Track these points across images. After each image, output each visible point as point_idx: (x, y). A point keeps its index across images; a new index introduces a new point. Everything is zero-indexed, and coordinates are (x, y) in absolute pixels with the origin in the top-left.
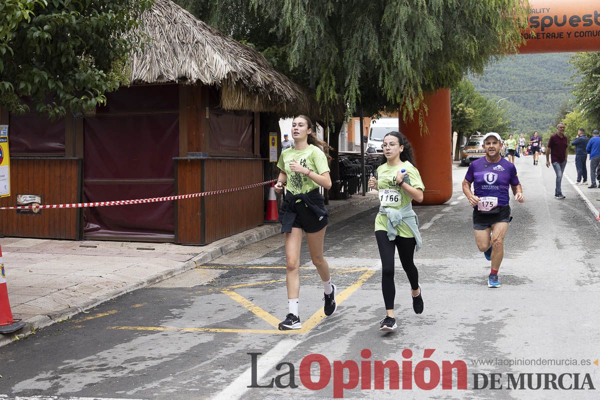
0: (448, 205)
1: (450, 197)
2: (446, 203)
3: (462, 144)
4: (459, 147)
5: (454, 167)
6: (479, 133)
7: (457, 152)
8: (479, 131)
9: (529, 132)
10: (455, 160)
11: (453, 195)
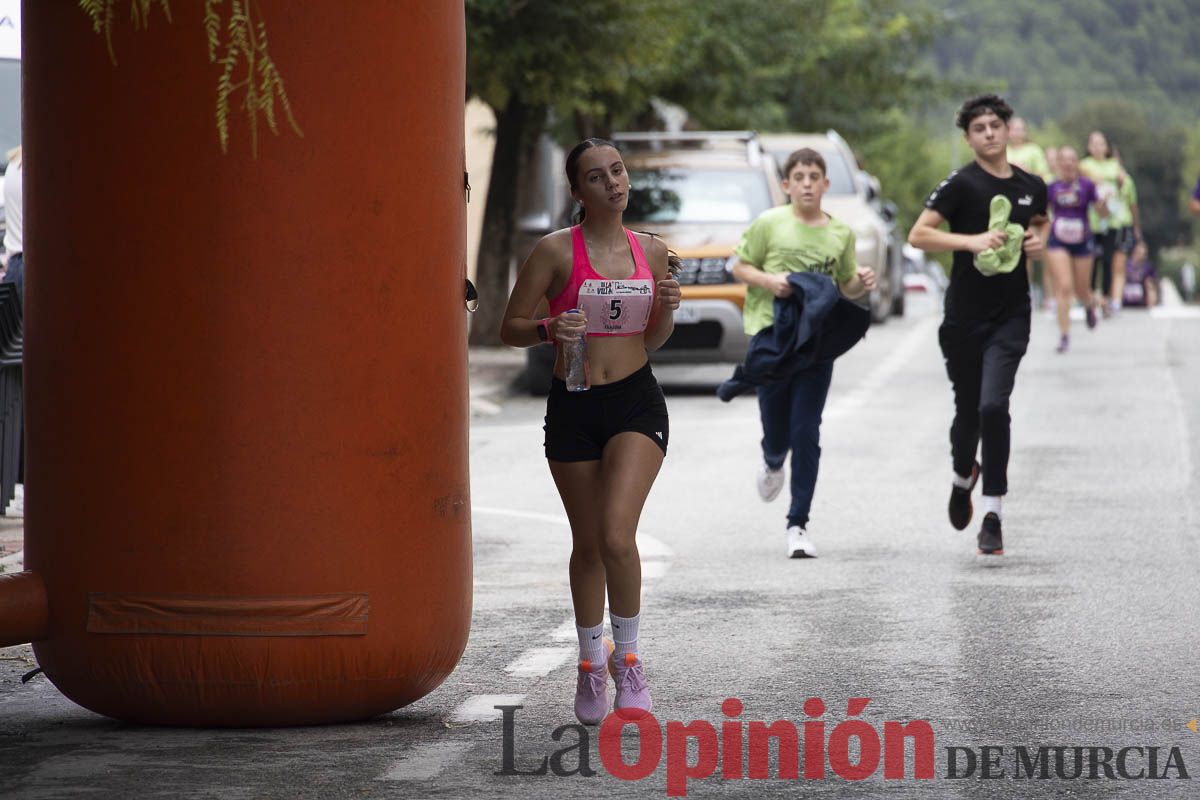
0: (434, 725)
1: (446, 656)
2: (416, 707)
3: (535, 205)
4: (510, 227)
5: (478, 397)
6: (674, 116)
7: (492, 268)
8: (676, 93)
9: (1073, 109)
10: (478, 340)
11: (477, 640)
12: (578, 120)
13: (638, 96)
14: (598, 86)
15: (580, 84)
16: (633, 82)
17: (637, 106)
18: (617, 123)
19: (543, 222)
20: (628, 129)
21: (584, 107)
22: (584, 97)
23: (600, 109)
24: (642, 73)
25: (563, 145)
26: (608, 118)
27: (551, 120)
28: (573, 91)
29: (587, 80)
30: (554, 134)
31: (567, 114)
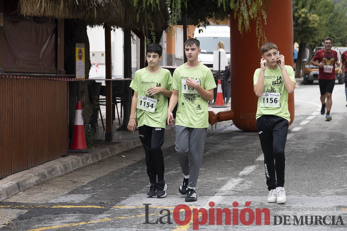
12: (311, 45)
13: (320, 42)
14: (314, 40)
15: (311, 40)
16: (319, 40)
17: (319, 43)
18: (317, 46)
19: (306, 60)
20: (318, 46)
21: (312, 43)
22: (312, 42)
23: (314, 44)
24: (320, 38)
25: (309, 49)
26: (315, 45)
27: (307, 45)
28: (310, 41)
29: (312, 39)
30: (307, 47)
31: (309, 44)
